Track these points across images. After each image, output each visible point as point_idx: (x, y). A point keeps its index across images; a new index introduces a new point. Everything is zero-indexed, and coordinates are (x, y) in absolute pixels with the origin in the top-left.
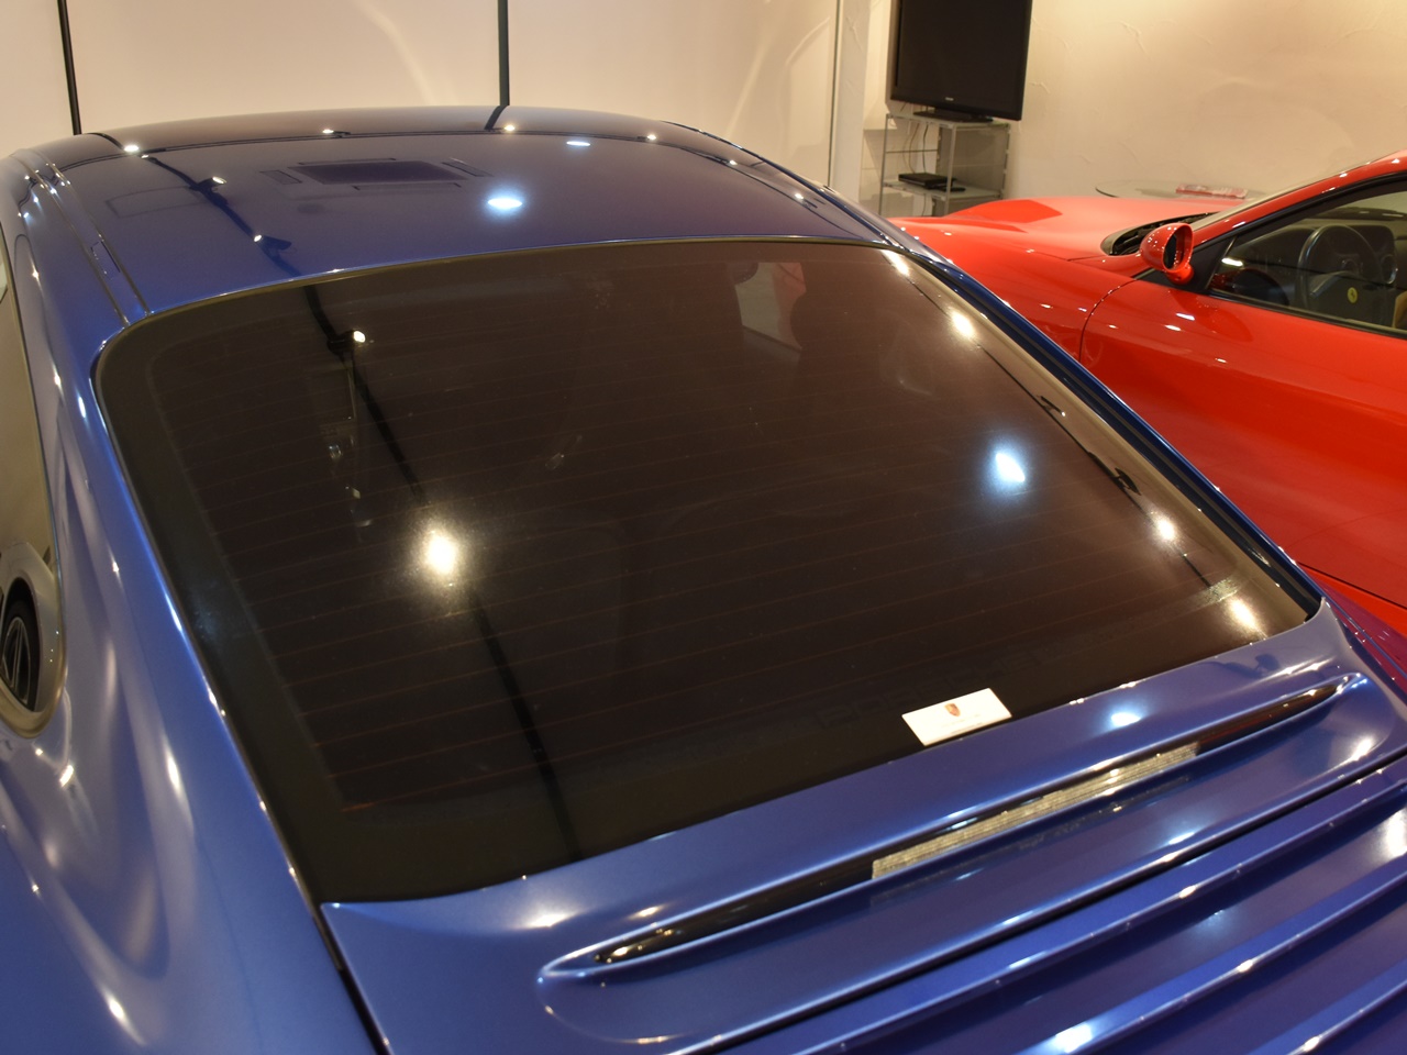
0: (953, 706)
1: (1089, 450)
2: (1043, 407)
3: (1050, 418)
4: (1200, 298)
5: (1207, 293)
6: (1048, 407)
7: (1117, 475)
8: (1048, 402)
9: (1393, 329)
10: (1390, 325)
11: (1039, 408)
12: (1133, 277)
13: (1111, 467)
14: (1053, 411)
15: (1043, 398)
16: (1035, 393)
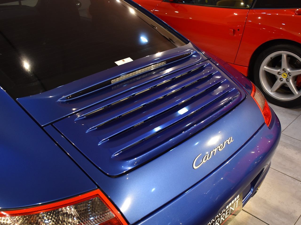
0: (123, 60)
1: (163, 35)
2: (152, 27)
3: (154, 29)
4: (176, 4)
5: (177, 3)
6: (153, 27)
7: (169, 39)
8: (152, 26)
9: (217, 6)
10: (216, 5)
11: (151, 27)
12: (162, 1)
13: (168, 38)
14: (154, 28)
15: (151, 25)
16: (150, 24)
